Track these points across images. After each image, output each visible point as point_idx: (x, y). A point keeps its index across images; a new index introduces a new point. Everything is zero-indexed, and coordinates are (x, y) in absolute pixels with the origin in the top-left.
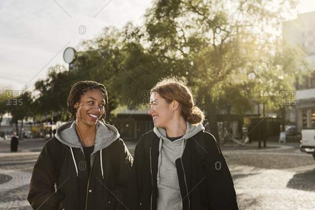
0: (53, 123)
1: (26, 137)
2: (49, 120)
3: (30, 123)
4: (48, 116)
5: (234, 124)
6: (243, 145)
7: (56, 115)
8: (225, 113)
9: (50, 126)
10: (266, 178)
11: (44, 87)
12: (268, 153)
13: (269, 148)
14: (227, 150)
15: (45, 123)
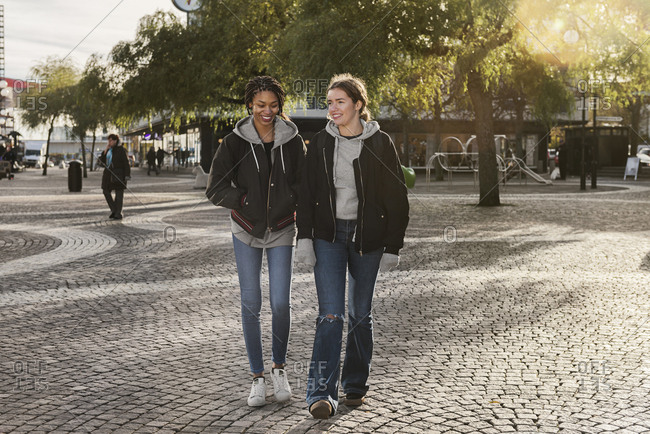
0: (156, 135)
5: (529, 141)
6: (547, 182)
7: (158, 118)
8: (512, 118)
9: (151, 142)
10: (595, 249)
11: (132, 58)
12: (600, 200)
13: (603, 189)
14: (513, 193)
15: (140, 137)
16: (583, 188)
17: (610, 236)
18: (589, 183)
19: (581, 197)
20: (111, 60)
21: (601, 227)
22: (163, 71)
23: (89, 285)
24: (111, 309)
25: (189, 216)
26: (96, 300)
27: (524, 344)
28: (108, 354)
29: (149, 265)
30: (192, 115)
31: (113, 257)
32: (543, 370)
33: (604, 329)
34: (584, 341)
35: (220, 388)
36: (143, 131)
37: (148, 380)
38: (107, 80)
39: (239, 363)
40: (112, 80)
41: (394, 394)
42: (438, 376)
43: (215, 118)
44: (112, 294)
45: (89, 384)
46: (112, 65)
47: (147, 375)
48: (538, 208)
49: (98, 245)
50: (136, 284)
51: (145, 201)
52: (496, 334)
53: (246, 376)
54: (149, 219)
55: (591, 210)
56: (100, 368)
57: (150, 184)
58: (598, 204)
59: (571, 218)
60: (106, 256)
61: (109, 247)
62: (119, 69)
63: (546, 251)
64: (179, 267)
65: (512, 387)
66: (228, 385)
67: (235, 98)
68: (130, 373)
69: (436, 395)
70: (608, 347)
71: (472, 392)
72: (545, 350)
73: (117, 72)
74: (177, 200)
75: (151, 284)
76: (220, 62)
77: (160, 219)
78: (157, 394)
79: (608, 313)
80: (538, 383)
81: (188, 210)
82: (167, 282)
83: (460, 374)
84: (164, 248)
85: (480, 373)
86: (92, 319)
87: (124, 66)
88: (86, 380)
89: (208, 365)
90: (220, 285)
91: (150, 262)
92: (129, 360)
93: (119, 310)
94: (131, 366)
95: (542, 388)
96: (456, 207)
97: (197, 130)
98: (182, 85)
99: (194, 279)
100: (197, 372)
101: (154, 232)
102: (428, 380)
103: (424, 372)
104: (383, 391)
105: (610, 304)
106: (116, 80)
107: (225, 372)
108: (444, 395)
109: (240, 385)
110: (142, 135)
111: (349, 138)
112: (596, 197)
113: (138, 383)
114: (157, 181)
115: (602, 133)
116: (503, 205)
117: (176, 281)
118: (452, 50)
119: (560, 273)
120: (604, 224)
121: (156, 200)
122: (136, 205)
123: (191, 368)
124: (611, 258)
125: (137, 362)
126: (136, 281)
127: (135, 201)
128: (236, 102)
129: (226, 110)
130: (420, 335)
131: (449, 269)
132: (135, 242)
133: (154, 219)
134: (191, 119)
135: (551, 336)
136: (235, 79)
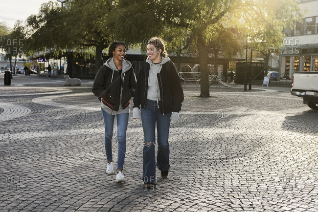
0: (46, 60)
1: (19, 73)
2: (42, 57)
3: (24, 60)
4: (41, 53)
5: (219, 68)
6: (229, 86)
7: (48, 51)
8: (213, 57)
9: (43, 62)
10: (258, 119)
11: (37, 23)
12: (254, 96)
13: (254, 90)
14: (214, 91)
15: (37, 60)
16: (245, 90)
17: (263, 112)
18: (248, 88)
19: (246, 94)
20: (27, 23)
21: (258, 108)
22: (52, 29)
23: (20, 132)
24: (33, 144)
25: (64, 98)
26: (25, 140)
27: (237, 166)
28: (35, 168)
29: (49, 123)
30: (65, 51)
31: (30, 118)
32: (248, 178)
33: (272, 158)
34: (264, 164)
35: (94, 187)
36: (39, 57)
37: (57, 182)
38: (25, 33)
39: (101, 174)
40: (27, 33)
41: (180, 191)
42: (200, 181)
43: (75, 52)
44: (32, 137)
45: (27, 184)
46: (27, 26)
47: (56, 179)
48: (227, 98)
49: (22, 112)
50: (43, 132)
51: (42, 91)
52: (222, 160)
53: (106, 181)
54: (45, 100)
55: (252, 100)
56: (32, 176)
57: (43, 83)
58: (254, 98)
59: (244, 104)
60: (27, 118)
61: (28, 113)
62: (30, 28)
63: (236, 119)
64: (64, 124)
65: (236, 187)
66: (98, 185)
67: (85, 43)
68: (48, 179)
69: (201, 191)
70: (276, 167)
71: (218, 190)
72: (247, 168)
73: (29, 29)
74: (57, 91)
75: (51, 132)
76: (79, 26)
77: (50, 100)
78: (63, 189)
79: (271, 150)
80: (248, 185)
81: (64, 96)
82: (59, 131)
83: (209, 181)
84: (54, 114)
85: (219, 180)
86: (24, 150)
87: (33, 26)
88: (25, 182)
89: (86, 174)
90: (84, 133)
91: (48, 121)
92: (45, 171)
93: (37, 145)
94: (47, 174)
95: (250, 188)
96: (190, 97)
97: (65, 58)
98: (61, 36)
99: (72, 130)
100: (81, 178)
101: (49, 106)
102: (195, 184)
103: (192, 179)
104: (175, 189)
105: (271, 146)
106: (29, 33)
107: (95, 178)
108: (205, 191)
109: (103, 185)
110: (38, 59)
111: (155, 64)
112: (253, 94)
113: (52, 184)
114: (47, 81)
115: (253, 65)
116: (211, 97)
117: (63, 131)
118: (191, 25)
119: (244, 130)
120: (259, 107)
121: (48, 91)
122: (38, 92)
123: (78, 176)
124: (266, 124)
125: (50, 172)
126: (43, 131)
127: (37, 91)
128: (86, 45)
129: (81, 49)
130: (187, 160)
131: (193, 127)
132: (40, 111)
133: (48, 100)
134: (64, 52)
135: (249, 161)
136: (87, 35)
